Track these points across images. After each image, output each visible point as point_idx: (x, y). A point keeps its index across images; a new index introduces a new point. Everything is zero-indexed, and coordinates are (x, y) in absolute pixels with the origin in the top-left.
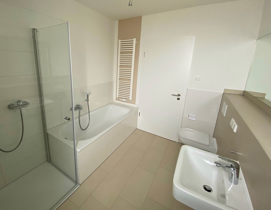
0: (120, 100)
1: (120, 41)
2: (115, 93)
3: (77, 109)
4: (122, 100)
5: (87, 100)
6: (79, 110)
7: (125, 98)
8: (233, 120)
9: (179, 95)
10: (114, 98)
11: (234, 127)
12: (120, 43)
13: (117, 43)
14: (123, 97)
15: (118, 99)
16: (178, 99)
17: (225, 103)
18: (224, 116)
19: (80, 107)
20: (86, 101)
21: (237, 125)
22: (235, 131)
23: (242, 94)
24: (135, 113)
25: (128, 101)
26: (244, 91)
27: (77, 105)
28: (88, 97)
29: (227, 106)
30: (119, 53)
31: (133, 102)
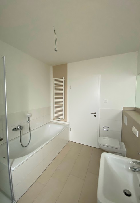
0: (56, 119)
1: (54, 79)
2: (53, 115)
3: (18, 130)
4: (57, 120)
5: (29, 121)
6: (20, 130)
7: (59, 117)
8: (134, 128)
9: (95, 113)
10: (52, 118)
11: (136, 133)
12: (54, 80)
13: (53, 81)
14: (58, 117)
15: (54, 119)
16: (95, 116)
17: (125, 116)
18: (127, 125)
19: (21, 127)
20: (27, 122)
21: (138, 131)
22: (137, 136)
23: (134, 110)
24: (67, 129)
25: (62, 120)
26: (135, 108)
27: (19, 126)
28: (29, 119)
29: (127, 118)
30: (54, 87)
31: (65, 120)
